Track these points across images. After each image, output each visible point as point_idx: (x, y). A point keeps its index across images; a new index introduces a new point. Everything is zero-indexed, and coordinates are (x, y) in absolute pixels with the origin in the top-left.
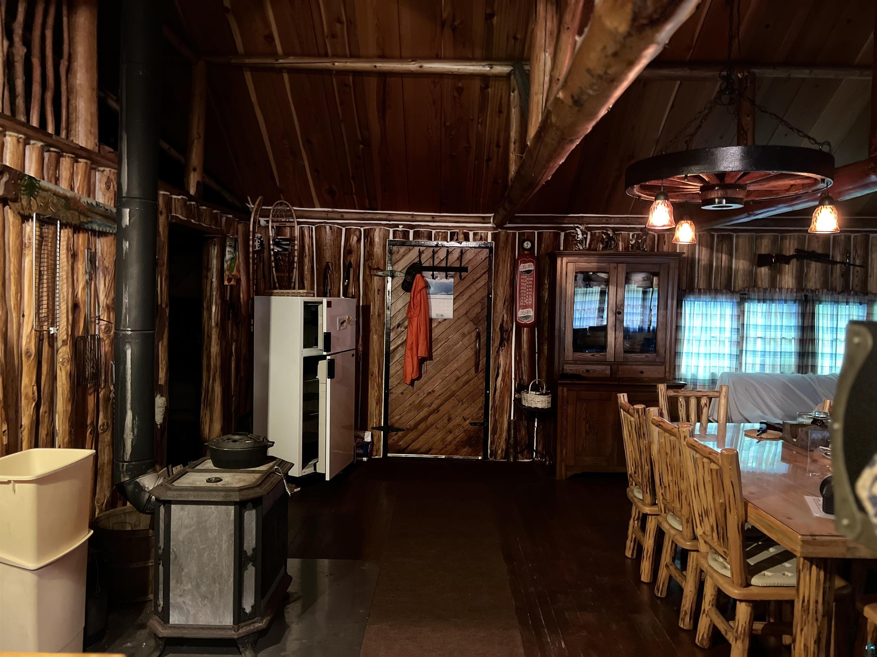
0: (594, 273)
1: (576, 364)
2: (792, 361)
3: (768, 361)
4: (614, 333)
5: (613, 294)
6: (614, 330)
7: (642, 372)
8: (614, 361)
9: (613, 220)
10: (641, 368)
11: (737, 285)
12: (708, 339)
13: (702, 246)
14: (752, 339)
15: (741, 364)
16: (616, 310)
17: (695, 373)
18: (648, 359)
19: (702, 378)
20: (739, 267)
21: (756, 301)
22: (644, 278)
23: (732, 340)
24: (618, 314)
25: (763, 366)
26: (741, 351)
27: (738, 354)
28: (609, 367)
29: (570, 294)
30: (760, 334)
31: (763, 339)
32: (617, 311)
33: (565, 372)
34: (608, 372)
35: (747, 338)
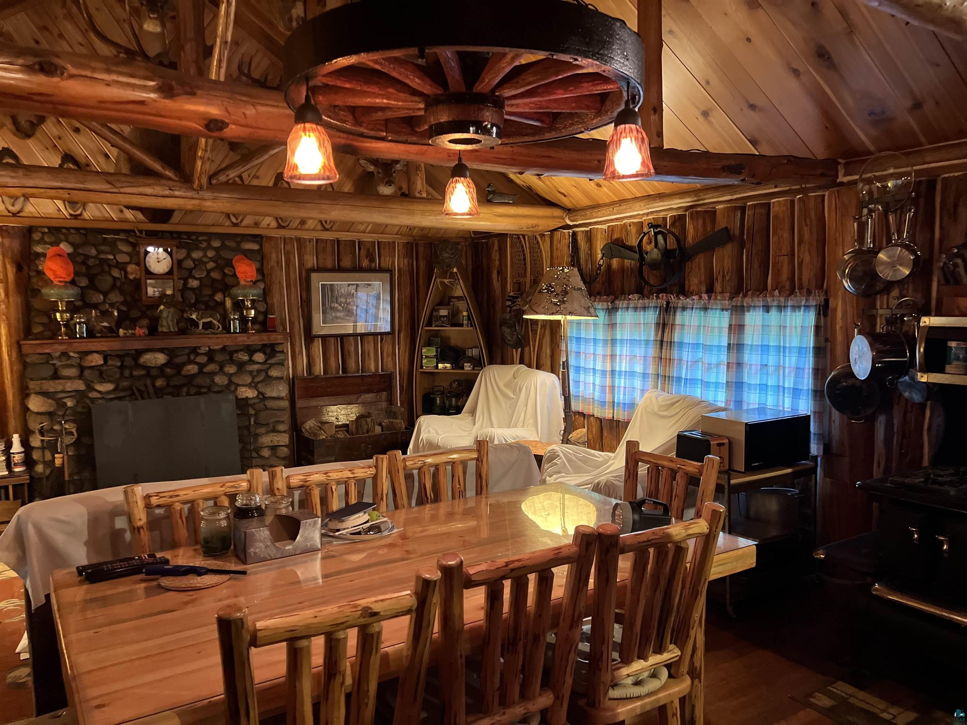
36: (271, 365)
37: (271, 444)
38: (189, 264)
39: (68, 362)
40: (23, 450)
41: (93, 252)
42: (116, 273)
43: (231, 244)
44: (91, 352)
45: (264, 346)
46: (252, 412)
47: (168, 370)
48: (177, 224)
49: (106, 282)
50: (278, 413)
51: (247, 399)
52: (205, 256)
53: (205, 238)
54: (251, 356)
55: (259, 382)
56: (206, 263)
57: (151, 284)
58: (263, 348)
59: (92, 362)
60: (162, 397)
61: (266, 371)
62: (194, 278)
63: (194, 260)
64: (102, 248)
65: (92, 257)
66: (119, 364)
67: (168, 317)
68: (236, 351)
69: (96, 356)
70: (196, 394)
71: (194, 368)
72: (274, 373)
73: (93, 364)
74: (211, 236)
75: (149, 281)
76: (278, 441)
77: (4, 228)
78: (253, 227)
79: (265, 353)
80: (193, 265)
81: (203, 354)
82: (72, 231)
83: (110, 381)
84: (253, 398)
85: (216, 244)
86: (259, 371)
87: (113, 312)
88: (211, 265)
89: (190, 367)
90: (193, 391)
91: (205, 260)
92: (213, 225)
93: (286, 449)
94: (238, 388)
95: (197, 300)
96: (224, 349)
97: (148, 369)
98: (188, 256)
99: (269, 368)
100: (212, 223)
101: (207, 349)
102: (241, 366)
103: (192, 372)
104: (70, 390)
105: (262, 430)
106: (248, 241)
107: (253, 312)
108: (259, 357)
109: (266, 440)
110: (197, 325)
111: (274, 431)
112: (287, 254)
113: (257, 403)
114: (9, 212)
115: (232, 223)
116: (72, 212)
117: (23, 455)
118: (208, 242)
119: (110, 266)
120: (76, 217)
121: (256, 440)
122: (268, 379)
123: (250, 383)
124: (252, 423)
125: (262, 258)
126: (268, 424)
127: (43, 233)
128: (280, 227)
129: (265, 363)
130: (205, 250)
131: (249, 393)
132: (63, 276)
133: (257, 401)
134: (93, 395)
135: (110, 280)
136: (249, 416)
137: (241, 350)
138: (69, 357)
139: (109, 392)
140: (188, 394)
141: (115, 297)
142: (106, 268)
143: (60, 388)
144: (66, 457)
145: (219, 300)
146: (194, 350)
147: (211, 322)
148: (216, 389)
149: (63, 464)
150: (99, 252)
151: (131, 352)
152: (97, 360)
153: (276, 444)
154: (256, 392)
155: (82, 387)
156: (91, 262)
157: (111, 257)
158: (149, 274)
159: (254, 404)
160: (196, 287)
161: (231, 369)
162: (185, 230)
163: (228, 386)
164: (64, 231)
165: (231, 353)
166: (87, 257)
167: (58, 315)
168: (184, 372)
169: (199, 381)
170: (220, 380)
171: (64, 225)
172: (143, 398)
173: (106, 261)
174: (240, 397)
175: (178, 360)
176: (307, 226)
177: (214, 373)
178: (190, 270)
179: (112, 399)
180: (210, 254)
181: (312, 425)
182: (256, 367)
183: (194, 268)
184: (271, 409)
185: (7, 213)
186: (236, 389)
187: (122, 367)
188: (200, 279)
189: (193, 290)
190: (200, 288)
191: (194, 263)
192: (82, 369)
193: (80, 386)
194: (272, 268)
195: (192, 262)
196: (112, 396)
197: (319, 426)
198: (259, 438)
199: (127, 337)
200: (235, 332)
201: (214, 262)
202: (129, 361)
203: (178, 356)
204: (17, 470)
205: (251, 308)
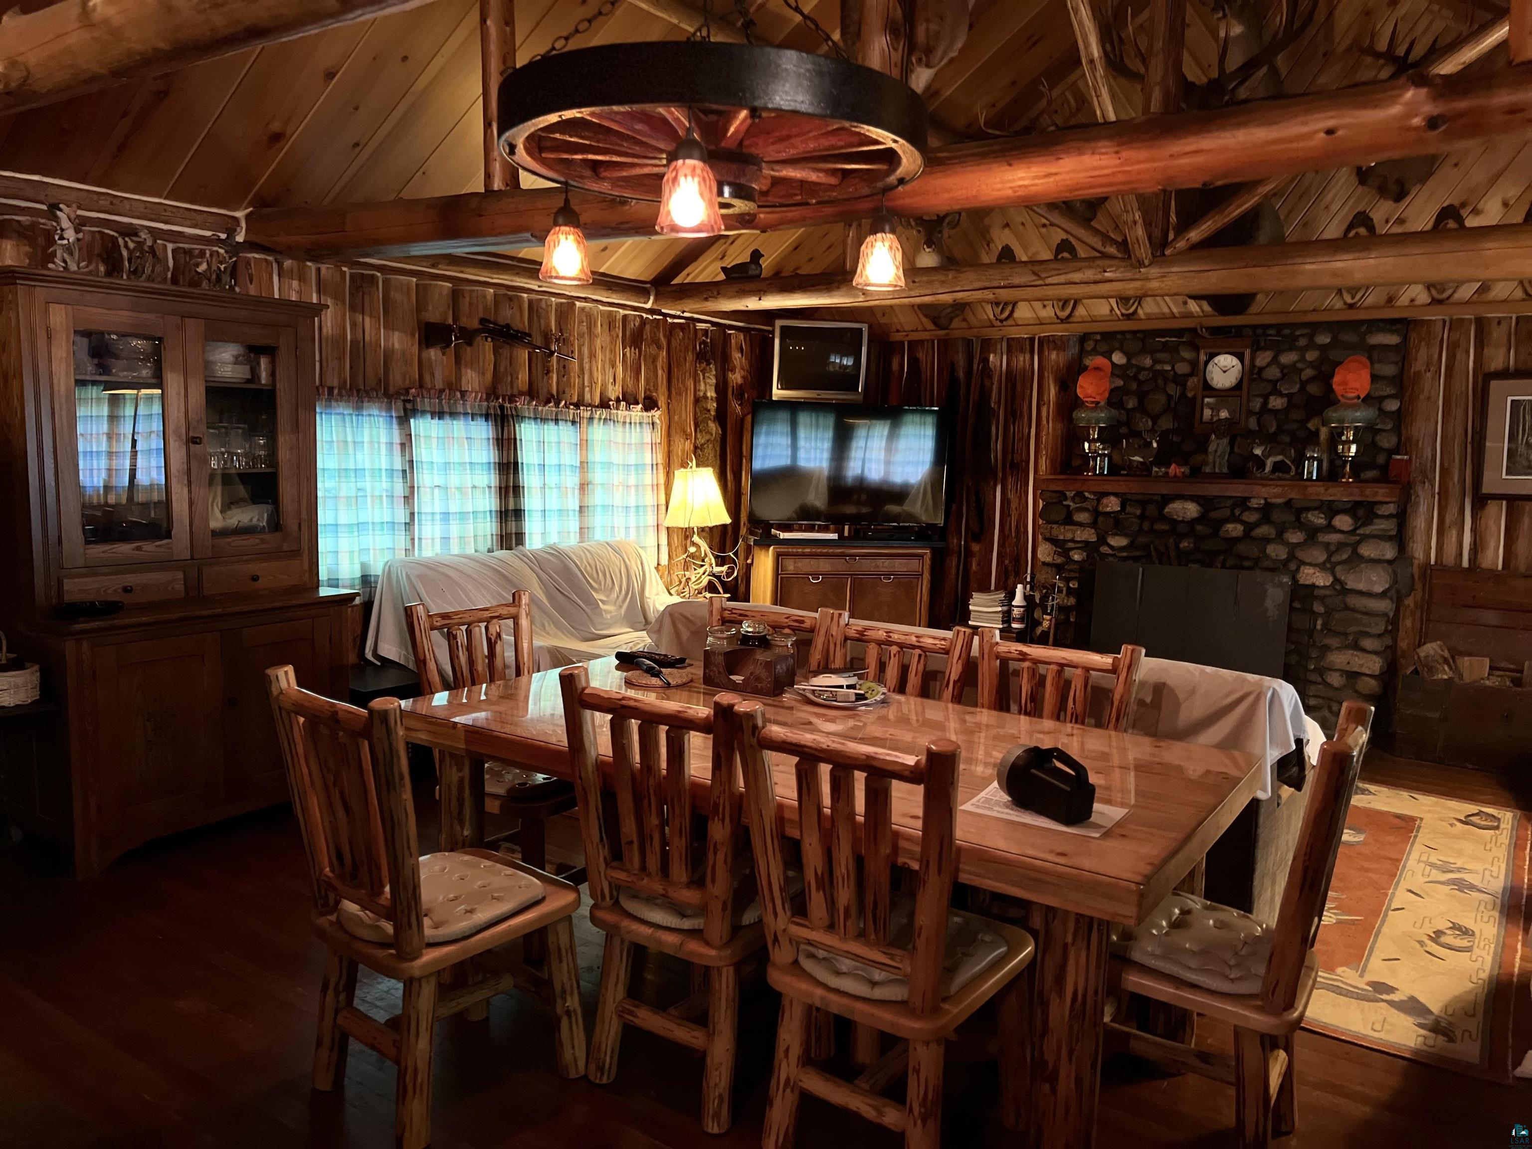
0: (123, 335)
1: (95, 575)
2: (489, 527)
3: (455, 530)
4: (186, 490)
5: (179, 394)
6: (186, 482)
7: (255, 579)
8: (192, 559)
9: (127, 205)
10: (254, 568)
11: (391, 381)
12: (353, 494)
13: (324, 294)
14: (428, 490)
15: (413, 539)
16: (187, 433)
17: (334, 567)
18: (264, 546)
19: (347, 577)
20: (393, 345)
21: (429, 416)
22: (236, 357)
23: (395, 494)
24: (195, 443)
25: (446, 539)
26: (412, 514)
27: (408, 521)
28: (180, 575)
29: (63, 389)
30: (439, 480)
31: (445, 489)
32: (191, 434)
33: (67, 599)
34: (179, 587)
35: (418, 487)
36: (1364, 538)
37: (1348, 668)
38: (1273, 373)
39: (1084, 505)
40: (1024, 604)
41: (1148, 362)
42: (1172, 389)
43: (1349, 337)
44: (1108, 494)
45: (1357, 504)
46: (1318, 608)
47: (1199, 528)
48: (1259, 314)
49: (1158, 401)
50: (1365, 619)
51: (1313, 586)
52: (1302, 359)
53: (1304, 331)
54: (1330, 518)
55: (1339, 563)
56: (1302, 370)
57: (1209, 404)
58: (1352, 509)
59: (1108, 506)
60: (1187, 565)
61: (1355, 546)
62: (1281, 395)
63: (1283, 368)
64: (1159, 355)
65: (1145, 369)
66: (1138, 512)
67: (1216, 451)
68: (1308, 509)
69: (1113, 499)
70: (1234, 567)
71: (1236, 528)
72: (1366, 550)
73: (1108, 509)
74: (1315, 327)
75: (1207, 400)
76: (1361, 666)
77: (1051, 339)
78: (1384, 307)
79: (1355, 517)
80: (1279, 375)
81: (1255, 509)
82: (1128, 336)
83: (1125, 535)
84: (1325, 587)
85: (1323, 339)
86: (1341, 546)
87: (1151, 443)
88: (1309, 373)
89: (1230, 526)
90: (1231, 562)
91: (1300, 365)
92: (1314, 310)
93: (1373, 683)
94: (1302, 568)
95: (1279, 428)
96: (1289, 503)
97: (1174, 523)
98: (1275, 361)
99: (1359, 542)
100: (1312, 308)
101: (1262, 502)
102: (1313, 533)
103: (1234, 534)
104: (1079, 539)
105: (1334, 642)
106: (1379, 330)
107: (1354, 448)
108: (1343, 522)
109: (1340, 659)
110: (1263, 465)
111: (1356, 646)
112: (1453, 348)
113: (1331, 596)
114: (1058, 318)
115: (1345, 303)
116: (1124, 311)
117: (1022, 609)
118: (1311, 337)
119: (1166, 380)
120: (1128, 317)
121: (1322, 656)
122: (1356, 560)
123: (1324, 563)
124: (1319, 627)
125: (1404, 358)
126: (1346, 634)
127: (1097, 341)
128: (1435, 302)
129: (1353, 532)
130: (1303, 350)
131: (1321, 579)
132: (1093, 395)
133: (1328, 592)
134: (1104, 549)
135: (1162, 399)
136: (1315, 615)
137: (1316, 509)
138: (1086, 499)
139: (1121, 549)
140: (1223, 566)
141: (1166, 423)
142: (1160, 382)
143: (1069, 536)
144: (1054, 620)
145: (1313, 429)
146: (1243, 503)
147: (1283, 461)
148: (1267, 564)
149: (1049, 628)
150: (1156, 361)
151: (1155, 498)
152: (1112, 504)
153: (1356, 669)
154: (1331, 579)
155: (1093, 538)
156: (1143, 376)
157: (1168, 367)
158: (1208, 388)
159: (1326, 596)
160: (1280, 407)
161: (1295, 537)
162: (1273, 322)
163: (1286, 562)
164: (1119, 336)
165: (1299, 512)
166: (1141, 369)
167: (1086, 445)
168: (1221, 533)
169: (1241, 548)
170: (1277, 552)
171: (1117, 329)
172: (1161, 563)
173: (1162, 373)
174: (1301, 582)
175: (1215, 514)
176: (1492, 295)
177: (1267, 540)
178: (1275, 383)
179: (1125, 559)
180: (1311, 356)
181: (1432, 652)
182: (1334, 538)
183: (1282, 379)
184: (1354, 610)
185: (1056, 321)
186: (1298, 569)
187: (1142, 517)
188: (1290, 396)
189: (1275, 412)
190: (1287, 410)
191: (1282, 371)
192: (1096, 514)
193: (1089, 535)
194: (1418, 374)
195: (1278, 370)
196: (1125, 554)
197: (1442, 656)
198: (1329, 653)
199: (1160, 477)
200: (1307, 480)
201: (1314, 368)
202: (1151, 509)
203: (1216, 509)
204: (1014, 625)
205: (1353, 442)
